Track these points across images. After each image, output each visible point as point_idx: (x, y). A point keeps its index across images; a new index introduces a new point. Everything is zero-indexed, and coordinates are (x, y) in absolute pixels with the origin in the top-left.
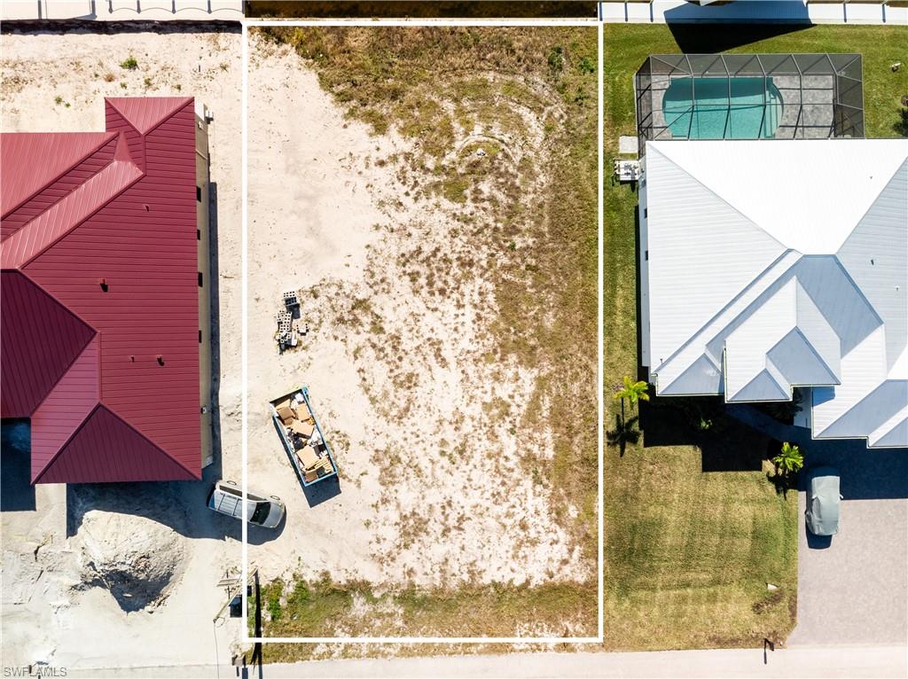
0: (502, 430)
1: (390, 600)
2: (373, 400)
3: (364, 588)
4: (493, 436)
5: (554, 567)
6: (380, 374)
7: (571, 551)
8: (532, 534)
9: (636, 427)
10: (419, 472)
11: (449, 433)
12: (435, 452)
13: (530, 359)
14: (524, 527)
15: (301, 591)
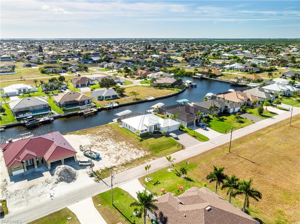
0: (124, 146)
1: (120, 166)
2: (101, 151)
3: (115, 167)
4: (123, 147)
5: (144, 154)
7: (145, 152)
8: (138, 152)
9: (142, 139)
10: (114, 153)
11: (116, 149)
12: (115, 151)
13: (122, 141)
14: (136, 152)
15: (103, 171)
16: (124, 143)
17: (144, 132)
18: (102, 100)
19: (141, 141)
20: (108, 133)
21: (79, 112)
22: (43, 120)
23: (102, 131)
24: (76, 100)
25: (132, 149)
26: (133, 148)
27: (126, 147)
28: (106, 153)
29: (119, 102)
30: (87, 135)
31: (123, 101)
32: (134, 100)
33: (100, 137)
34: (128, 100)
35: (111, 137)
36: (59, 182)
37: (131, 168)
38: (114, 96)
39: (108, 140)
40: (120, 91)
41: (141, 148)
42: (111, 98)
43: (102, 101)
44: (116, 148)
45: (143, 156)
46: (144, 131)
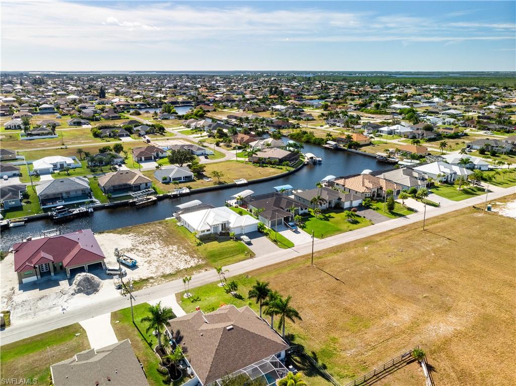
0: (173, 252)
1: (159, 278)
2: (141, 257)
3: (152, 278)
4: (171, 253)
5: (197, 263)
6: (141, 254)
7: (199, 260)
8: (188, 261)
9: (201, 243)
10: (157, 261)
12: (159, 258)
13: (174, 245)
14: (186, 260)
15: (135, 282)
16: (175, 247)
17: (206, 233)
18: (167, 183)
19: (199, 244)
20: (159, 233)
21: (130, 201)
22: (79, 212)
23: (152, 229)
24: (129, 183)
25: (183, 255)
26: (185, 254)
27: (176, 253)
28: (146, 260)
29: (191, 186)
30: (130, 235)
31: (198, 185)
32: (215, 183)
33: (146, 238)
34: (206, 184)
35: (161, 238)
36: (77, 293)
37: (172, 280)
38: (186, 177)
39: (156, 242)
40: (197, 169)
41: (195, 256)
42: (182, 180)
43: (168, 185)
44: (163, 254)
45: (194, 265)
46: (206, 231)
